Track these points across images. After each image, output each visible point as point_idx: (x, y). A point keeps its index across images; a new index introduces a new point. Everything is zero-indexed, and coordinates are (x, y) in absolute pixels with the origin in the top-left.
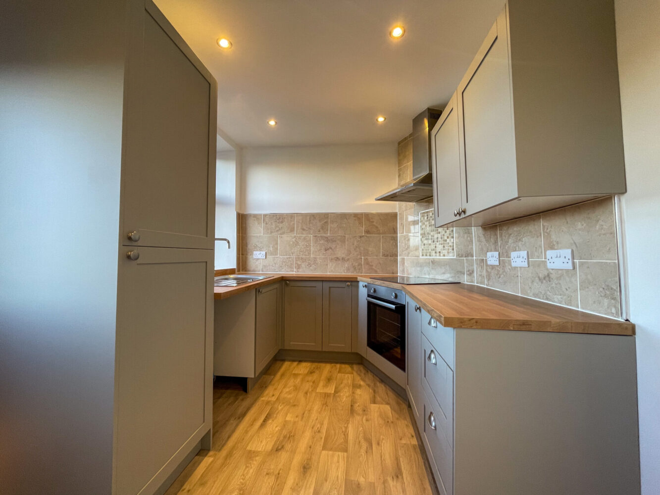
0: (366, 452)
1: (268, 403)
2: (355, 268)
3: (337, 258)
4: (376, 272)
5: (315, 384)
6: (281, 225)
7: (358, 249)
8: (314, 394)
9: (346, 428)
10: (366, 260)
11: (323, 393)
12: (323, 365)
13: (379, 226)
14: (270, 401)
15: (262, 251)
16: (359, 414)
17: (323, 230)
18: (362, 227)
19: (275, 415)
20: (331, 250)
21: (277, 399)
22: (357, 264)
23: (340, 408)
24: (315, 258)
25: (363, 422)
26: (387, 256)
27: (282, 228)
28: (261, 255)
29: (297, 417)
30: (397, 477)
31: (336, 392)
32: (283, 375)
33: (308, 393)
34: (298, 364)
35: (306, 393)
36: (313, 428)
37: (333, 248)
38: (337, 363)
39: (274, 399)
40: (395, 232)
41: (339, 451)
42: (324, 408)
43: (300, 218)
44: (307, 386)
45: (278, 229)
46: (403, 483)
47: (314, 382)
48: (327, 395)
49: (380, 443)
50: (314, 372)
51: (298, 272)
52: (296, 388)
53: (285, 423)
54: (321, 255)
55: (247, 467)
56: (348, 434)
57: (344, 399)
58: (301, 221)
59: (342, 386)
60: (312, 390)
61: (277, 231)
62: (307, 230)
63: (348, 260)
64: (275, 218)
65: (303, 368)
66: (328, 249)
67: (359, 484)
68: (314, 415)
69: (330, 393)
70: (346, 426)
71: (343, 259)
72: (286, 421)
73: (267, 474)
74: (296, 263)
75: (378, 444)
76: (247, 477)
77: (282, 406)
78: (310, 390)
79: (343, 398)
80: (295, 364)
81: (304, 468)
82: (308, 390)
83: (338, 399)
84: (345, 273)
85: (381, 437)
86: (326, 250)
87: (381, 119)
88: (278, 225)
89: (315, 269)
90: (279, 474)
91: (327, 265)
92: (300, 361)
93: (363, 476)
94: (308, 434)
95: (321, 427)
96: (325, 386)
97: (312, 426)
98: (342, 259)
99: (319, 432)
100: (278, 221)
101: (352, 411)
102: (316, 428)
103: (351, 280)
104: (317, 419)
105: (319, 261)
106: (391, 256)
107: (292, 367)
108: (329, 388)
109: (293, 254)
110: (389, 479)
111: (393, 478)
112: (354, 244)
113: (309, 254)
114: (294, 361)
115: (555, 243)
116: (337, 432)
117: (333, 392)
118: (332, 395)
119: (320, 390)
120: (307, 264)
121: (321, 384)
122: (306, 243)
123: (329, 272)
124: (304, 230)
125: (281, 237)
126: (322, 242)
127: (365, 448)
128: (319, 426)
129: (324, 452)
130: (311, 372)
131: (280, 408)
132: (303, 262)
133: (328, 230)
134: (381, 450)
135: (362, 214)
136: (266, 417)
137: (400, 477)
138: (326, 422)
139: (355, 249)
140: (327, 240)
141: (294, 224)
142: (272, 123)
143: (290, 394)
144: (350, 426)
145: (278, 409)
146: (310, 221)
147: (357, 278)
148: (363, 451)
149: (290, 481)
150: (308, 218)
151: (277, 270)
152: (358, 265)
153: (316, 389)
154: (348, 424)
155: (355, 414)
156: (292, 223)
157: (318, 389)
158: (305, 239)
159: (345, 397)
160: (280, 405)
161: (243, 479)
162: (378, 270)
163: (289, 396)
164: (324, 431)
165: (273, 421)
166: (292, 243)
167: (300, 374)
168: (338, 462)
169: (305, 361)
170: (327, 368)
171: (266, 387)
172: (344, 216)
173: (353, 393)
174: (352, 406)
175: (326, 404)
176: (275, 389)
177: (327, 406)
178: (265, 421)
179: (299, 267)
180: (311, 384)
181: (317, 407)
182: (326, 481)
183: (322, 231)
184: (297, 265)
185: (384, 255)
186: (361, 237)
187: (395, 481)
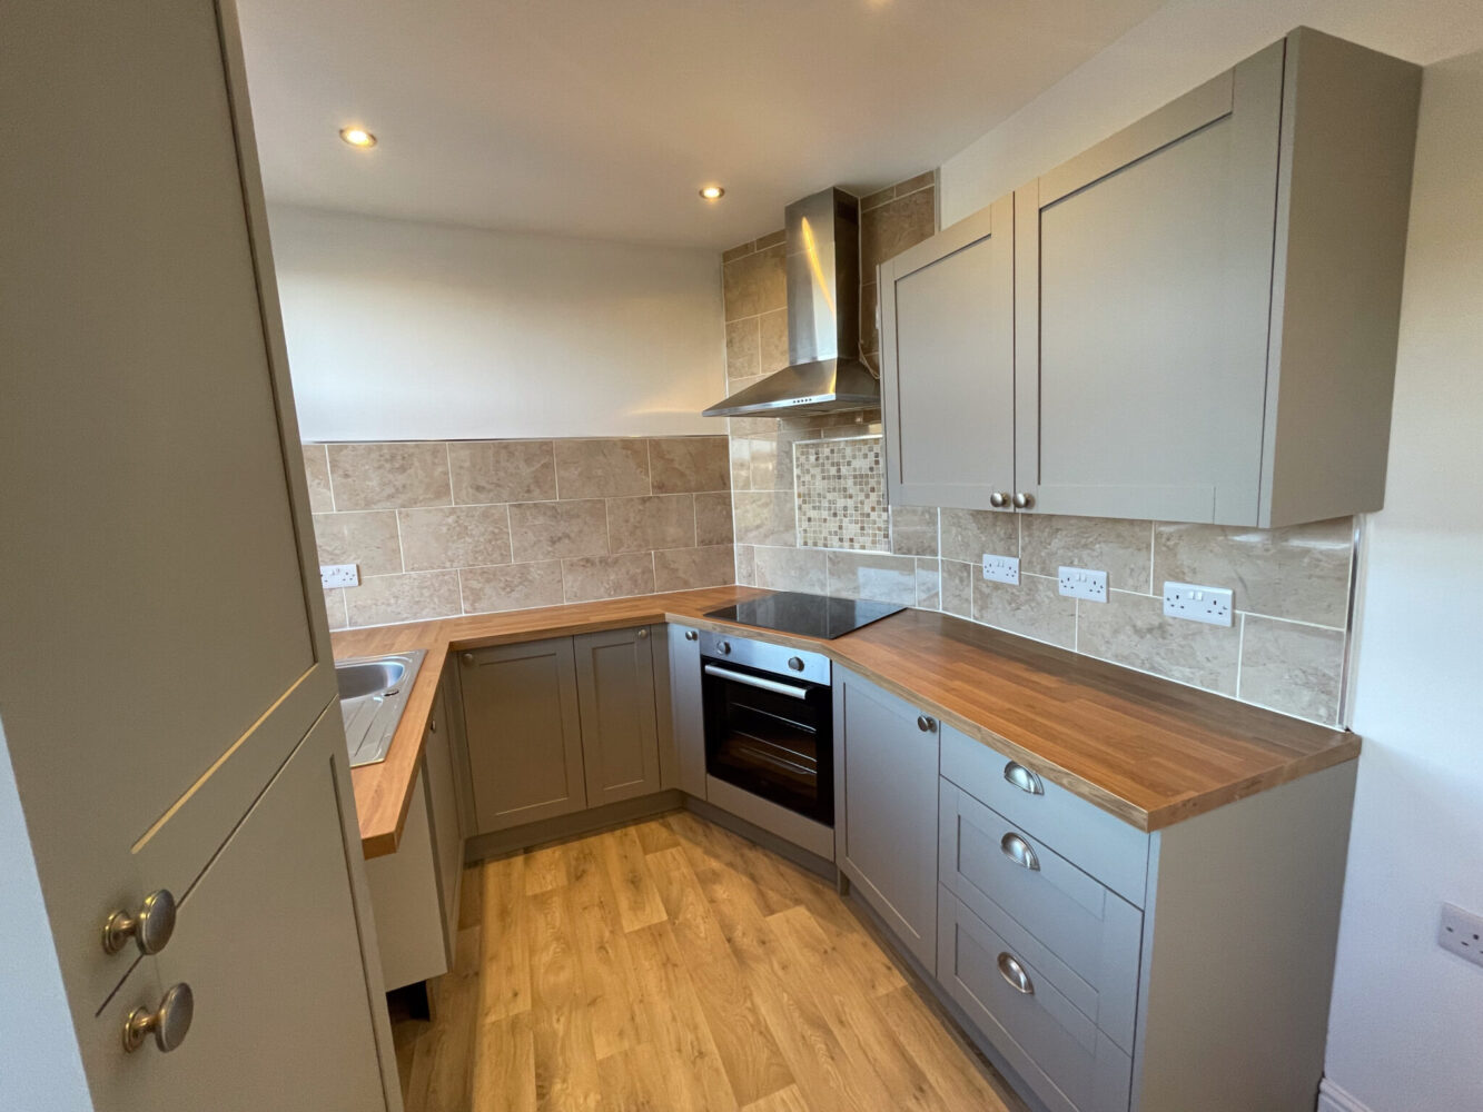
0: (833, 1058)
1: (514, 1025)
3: (588, 560)
6: (401, 479)
7: (638, 532)
8: (623, 943)
9: (754, 1010)
10: (661, 557)
11: (643, 929)
12: (593, 841)
14: (517, 1016)
15: (343, 563)
17: (540, 487)
18: (647, 474)
19: (560, 1059)
21: (533, 1000)
22: (639, 571)
23: (709, 959)
24: (524, 566)
26: (710, 543)
27: (404, 486)
28: (342, 575)
30: (921, 1090)
31: (673, 913)
32: (504, 913)
33: (607, 946)
34: (527, 863)
35: (602, 947)
36: (679, 1050)
37: (572, 535)
38: (624, 825)
39: (523, 1005)
40: (725, 484)
41: (778, 1090)
42: (672, 977)
43: (465, 454)
44: (592, 924)
45: (390, 490)
46: (940, 1100)
47: (601, 905)
48: (655, 934)
49: (844, 1019)
50: (584, 871)
51: (475, 610)
52: (568, 943)
53: (604, 1072)
54: (540, 557)
56: (767, 1027)
57: (702, 928)
58: (467, 464)
59: (675, 890)
60: (612, 932)
61: (390, 497)
62: (490, 491)
63: (616, 561)
64: (374, 455)
65: (547, 869)
66: (560, 539)
68: (662, 1008)
69: (661, 923)
70: (749, 1004)
71: (603, 561)
72: (601, 1063)
74: (465, 587)
75: (841, 1022)
77: (562, 1019)
78: (607, 934)
79: (698, 927)
80: (519, 861)
82: (601, 937)
84: (610, 595)
85: (836, 998)
86: (553, 542)
88: (391, 476)
89: (527, 596)
91: (560, 581)
92: (528, 850)
94: (679, 1076)
95: (697, 1038)
96: (637, 907)
97: (674, 1046)
98: (601, 562)
99: (701, 1054)
100: (388, 466)
102: (687, 1048)
103: (648, 622)
104: (674, 1019)
105: (535, 574)
106: (718, 543)
107: (515, 875)
108: (648, 909)
109: (452, 561)
111: (917, 1098)
113: (505, 557)
114: (509, 855)
115: (1186, 570)
117: (665, 917)
118: (669, 927)
119: (630, 924)
120: (502, 585)
121: (624, 904)
122: (491, 529)
123: (568, 599)
124: (479, 489)
125: (407, 515)
126: (541, 520)
127: (823, 1046)
128: (690, 1037)
130: (577, 876)
131: (560, 1028)
132: (488, 581)
133: (553, 487)
134: (856, 1036)
135: (643, 441)
136: (538, 1076)
137: (925, 1087)
138: (701, 1018)
140: (554, 513)
141: (446, 473)
143: (562, 968)
144: (758, 1000)
145: (555, 1033)
146: (498, 462)
147: (663, 616)
148: (823, 1059)
150: (491, 452)
151: (405, 615)
152: (643, 573)
153: (622, 928)
154: (751, 995)
155: (753, 965)
156: (440, 469)
158: (485, 515)
159: (699, 920)
160: (555, 1017)
162: (691, 580)
163: (564, 976)
164: (711, 1047)
165: (564, 1081)
166: (444, 529)
167: (551, 893)
169: (542, 845)
170: (609, 846)
171: (477, 974)
172: (593, 448)
173: (712, 901)
175: (668, 959)
176: (510, 970)
177: (675, 965)
179: (476, 596)
180: (596, 912)
181: (652, 980)
183: (537, 492)
184: (468, 593)
185: (702, 542)
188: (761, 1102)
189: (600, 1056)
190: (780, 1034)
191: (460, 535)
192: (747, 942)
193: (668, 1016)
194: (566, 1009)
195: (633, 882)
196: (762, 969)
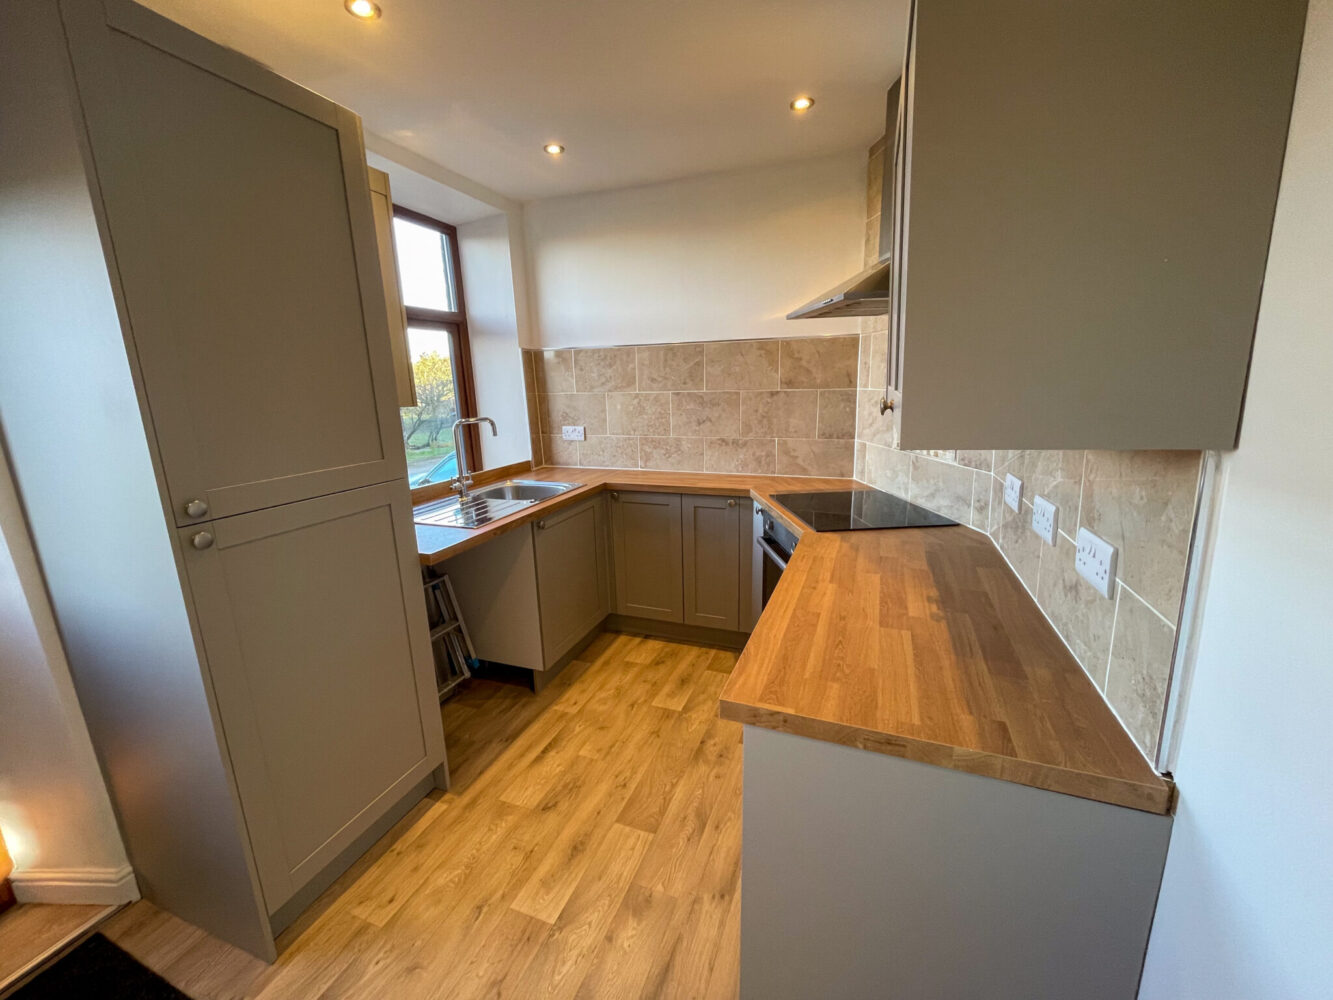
0: (689, 840)
1: (563, 715)
2: (760, 462)
3: (723, 440)
4: (804, 471)
5: (656, 687)
6: (609, 372)
7: (765, 421)
8: (645, 709)
9: (673, 786)
10: (783, 444)
11: (662, 708)
12: (685, 647)
13: (814, 370)
14: (567, 714)
15: (577, 425)
16: (707, 762)
17: (692, 380)
18: (777, 371)
20: (709, 424)
21: (579, 711)
23: (680, 745)
24: (679, 440)
25: (708, 778)
26: (831, 436)
27: (611, 377)
28: (577, 433)
29: (599, 751)
30: (722, 896)
31: (686, 709)
32: (607, 663)
34: (641, 642)
35: (632, 706)
36: (617, 777)
37: (713, 419)
38: (711, 646)
39: (574, 710)
40: (851, 382)
41: (642, 830)
43: (646, 355)
44: (639, 691)
45: (603, 380)
48: (667, 714)
49: (722, 826)
50: (663, 662)
51: (646, 466)
52: (619, 693)
53: (575, 761)
54: (690, 434)
55: (490, 830)
56: (670, 800)
58: (647, 362)
60: (646, 701)
61: (603, 384)
62: (660, 382)
63: (745, 444)
64: (596, 355)
66: (704, 421)
67: (650, 896)
68: (630, 751)
70: (674, 781)
71: (735, 442)
72: (578, 757)
73: (515, 848)
74: (642, 449)
75: (717, 827)
76: (485, 848)
78: (642, 699)
80: (638, 640)
81: (575, 848)
82: (638, 699)
83: (684, 724)
85: (729, 814)
86: (699, 424)
87: (802, 104)
88: (603, 370)
89: (679, 462)
90: (532, 851)
91: (702, 454)
92: (647, 637)
93: (663, 884)
94: (604, 788)
95: (631, 778)
96: (671, 695)
97: (616, 773)
98: (733, 443)
99: (625, 785)
100: (602, 363)
101: (698, 753)
102: (621, 779)
104: (630, 761)
105: (685, 446)
106: (838, 438)
107: (629, 647)
108: (676, 699)
109: (635, 431)
110: (706, 897)
111: (714, 897)
112: (757, 411)
114: (635, 635)
116: (654, 791)
117: (680, 709)
118: (677, 715)
119: (657, 702)
120: (663, 451)
121: (666, 689)
122: (659, 410)
123: (707, 469)
124: (653, 380)
125: (612, 397)
126: (692, 406)
127: (691, 831)
128: (628, 774)
129: (618, 826)
130: (657, 663)
131: (578, 729)
132: (655, 448)
133: (702, 380)
134: (717, 840)
135: (774, 342)
136: (550, 744)
137: (727, 898)
138: (642, 771)
139: (760, 422)
140: (701, 400)
141: (634, 369)
142: (554, 149)
143: (605, 704)
144: (682, 782)
145: (574, 731)
146: (666, 360)
148: (683, 836)
149: (543, 870)
150: (662, 353)
151: (607, 463)
152: (767, 456)
154: (680, 777)
156: (631, 366)
157: (656, 699)
158: (656, 399)
159: (697, 722)
161: (478, 850)
162: (809, 468)
163: (602, 708)
164: (633, 786)
166: (631, 408)
168: (633, 849)
169: (656, 638)
170: (690, 654)
171: (570, 685)
172: (735, 348)
174: (702, 742)
175: (659, 731)
176: (583, 691)
177: (658, 736)
178: (545, 751)
179: (647, 458)
180: (648, 686)
182: (600, 879)
183: (690, 384)
184: (643, 453)
185: (823, 435)
186: (772, 394)
187: (714, 905)
188: (628, 829)
189: (582, 753)
190: (673, 808)
191: (641, 413)
192: (711, 750)
193: (629, 757)
194: (588, 724)
195: (683, 681)
196: (703, 768)
